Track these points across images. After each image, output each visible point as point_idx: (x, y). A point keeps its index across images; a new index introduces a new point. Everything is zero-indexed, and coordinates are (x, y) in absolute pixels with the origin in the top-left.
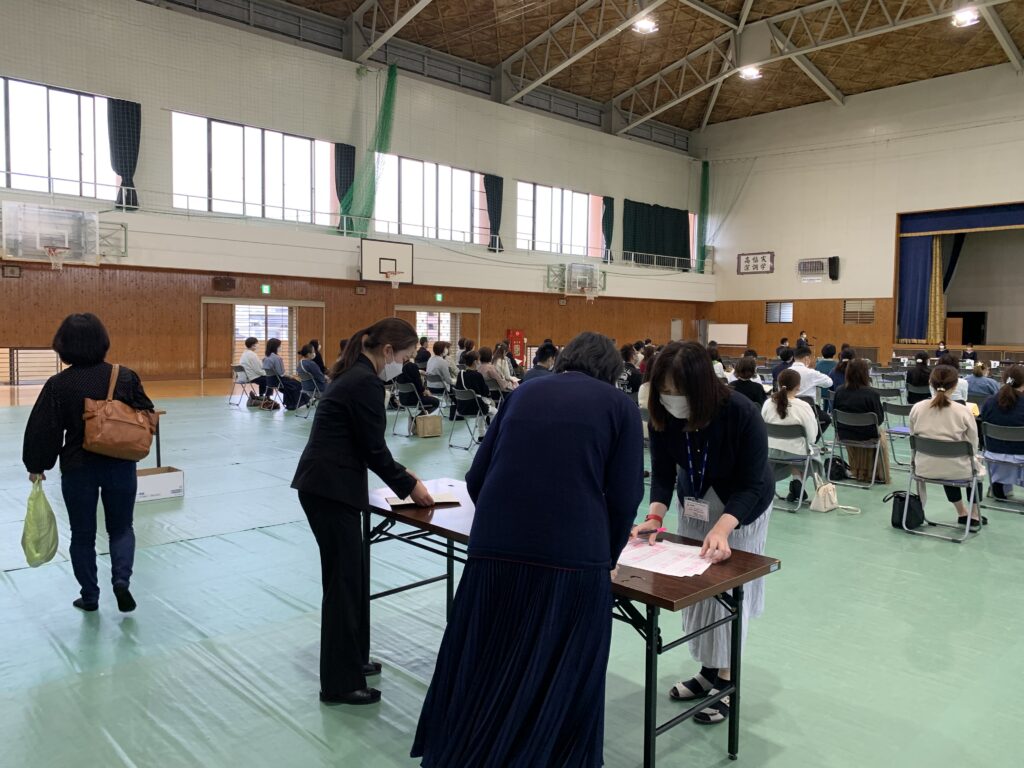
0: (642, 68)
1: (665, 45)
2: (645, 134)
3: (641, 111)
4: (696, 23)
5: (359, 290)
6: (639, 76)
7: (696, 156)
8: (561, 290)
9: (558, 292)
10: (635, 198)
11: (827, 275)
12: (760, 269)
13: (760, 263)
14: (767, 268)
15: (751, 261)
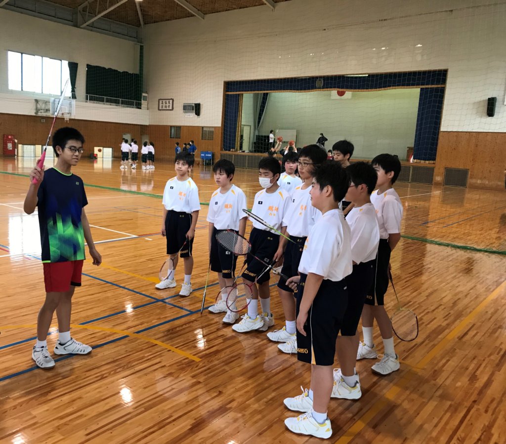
7: (138, 42)
8: (36, 113)
9: (34, 115)
10: (94, 63)
11: (194, 113)
12: (168, 108)
13: (167, 105)
14: (171, 108)
15: (164, 103)
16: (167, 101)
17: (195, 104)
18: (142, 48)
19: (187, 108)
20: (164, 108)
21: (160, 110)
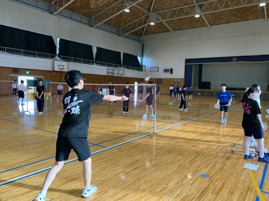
0: (127, 21)
1: (133, 16)
2: (129, 37)
3: (127, 31)
4: (139, 11)
5: (53, 73)
6: (127, 23)
7: (141, 43)
8: (107, 74)
9: (107, 75)
10: (126, 52)
11: (170, 73)
12: (155, 71)
13: (155, 70)
14: (157, 71)
15: (154, 69)
16: (155, 68)
17: (171, 69)
18: (143, 45)
19: (166, 71)
20: (153, 71)
21: (152, 72)
